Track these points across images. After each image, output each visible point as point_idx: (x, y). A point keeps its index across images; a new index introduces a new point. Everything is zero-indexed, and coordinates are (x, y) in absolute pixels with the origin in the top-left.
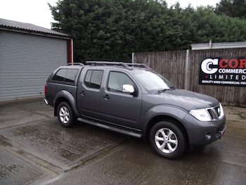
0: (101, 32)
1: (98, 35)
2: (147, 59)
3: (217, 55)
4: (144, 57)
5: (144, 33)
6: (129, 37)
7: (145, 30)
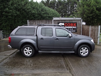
0: (7, 9)
1: (5, 10)
2: (35, 23)
3: (64, 22)
4: (34, 22)
5: (24, 11)
6: (18, 13)
7: (24, 10)
